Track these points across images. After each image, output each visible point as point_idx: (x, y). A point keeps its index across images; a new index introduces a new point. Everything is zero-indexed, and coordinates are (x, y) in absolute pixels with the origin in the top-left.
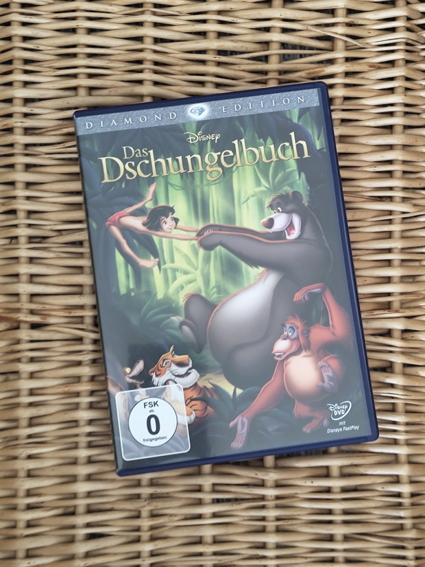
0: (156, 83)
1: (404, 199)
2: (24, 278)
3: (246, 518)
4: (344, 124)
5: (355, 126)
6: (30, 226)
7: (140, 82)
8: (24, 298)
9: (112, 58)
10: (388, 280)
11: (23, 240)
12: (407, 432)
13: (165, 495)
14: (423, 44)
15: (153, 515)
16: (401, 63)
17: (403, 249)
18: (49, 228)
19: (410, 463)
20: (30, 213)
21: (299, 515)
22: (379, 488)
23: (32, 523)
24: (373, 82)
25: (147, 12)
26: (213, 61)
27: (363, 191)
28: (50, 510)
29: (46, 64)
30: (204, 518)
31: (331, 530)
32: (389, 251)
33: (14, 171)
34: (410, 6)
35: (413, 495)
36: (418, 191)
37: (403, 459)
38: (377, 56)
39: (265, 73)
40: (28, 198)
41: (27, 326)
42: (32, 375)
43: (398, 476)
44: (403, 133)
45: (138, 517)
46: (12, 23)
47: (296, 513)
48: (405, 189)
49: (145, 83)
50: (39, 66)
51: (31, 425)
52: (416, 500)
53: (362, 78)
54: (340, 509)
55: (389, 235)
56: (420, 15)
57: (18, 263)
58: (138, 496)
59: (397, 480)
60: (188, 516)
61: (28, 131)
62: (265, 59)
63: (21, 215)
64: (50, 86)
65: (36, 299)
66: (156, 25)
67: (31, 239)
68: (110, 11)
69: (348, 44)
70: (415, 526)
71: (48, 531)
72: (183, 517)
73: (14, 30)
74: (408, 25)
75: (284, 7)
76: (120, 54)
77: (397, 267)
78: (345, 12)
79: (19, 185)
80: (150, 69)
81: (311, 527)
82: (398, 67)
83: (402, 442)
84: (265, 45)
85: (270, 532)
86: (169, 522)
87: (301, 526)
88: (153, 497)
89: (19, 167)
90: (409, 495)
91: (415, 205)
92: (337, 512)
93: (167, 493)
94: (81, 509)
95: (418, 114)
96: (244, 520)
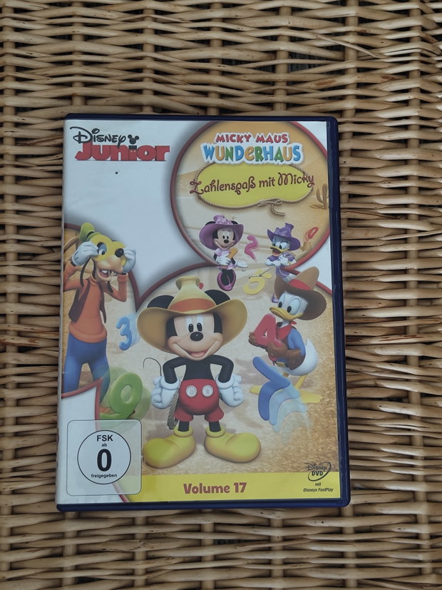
0: (156, 93)
1: (420, 217)
2: (12, 298)
3: (250, 562)
4: (356, 137)
5: (368, 139)
6: (19, 241)
7: (139, 91)
8: (11, 319)
9: (110, 66)
10: (403, 303)
11: (11, 257)
12: (425, 467)
13: (162, 536)
14: (438, 56)
15: (149, 558)
16: (416, 74)
17: (419, 270)
18: (39, 244)
19: (429, 501)
20: (19, 228)
21: (308, 558)
22: (396, 530)
23: (15, 565)
24: (387, 94)
25: (147, 18)
26: (217, 70)
27: (376, 209)
28: (35, 551)
29: (39, 72)
30: (205, 561)
31: (343, 575)
32: (405, 272)
33: (4, 183)
34: (425, 15)
35: (432, 537)
36: (435, 209)
37: (421, 497)
38: (390, 67)
39: (273, 83)
40: (18, 212)
41: (14, 349)
42: (18, 403)
43: (415, 515)
44: (419, 147)
45: (132, 559)
46: (4, 29)
47: (304, 557)
48: (421, 206)
49: (145, 92)
50: (32, 73)
51: (16, 457)
52: (435, 541)
53: (375, 90)
54: (353, 552)
55: (404, 255)
56: (435, 26)
57: (6, 281)
58: (132, 536)
59: (414, 520)
60: (187, 559)
61: (18, 141)
62: (273, 69)
63: (10, 229)
64: (43, 94)
65: (23, 320)
66: (157, 32)
67: (20, 256)
68: (108, 17)
69: (360, 55)
70: (434, 571)
71: (33, 575)
72: (182, 560)
73: (6, 35)
74: (423, 35)
75: (292, 15)
76: (118, 62)
77: (414, 288)
78: (356, 21)
79: (9, 199)
80: (150, 78)
81: (322, 572)
82: (413, 78)
83: (420, 479)
84: (272, 55)
85: (276, 577)
86: (166, 565)
87: (310, 571)
88: (148, 537)
89: (8, 179)
90: (428, 537)
91: (432, 224)
92: (350, 555)
93: (164, 533)
94: (70, 550)
95: (435, 128)
96: (248, 564)
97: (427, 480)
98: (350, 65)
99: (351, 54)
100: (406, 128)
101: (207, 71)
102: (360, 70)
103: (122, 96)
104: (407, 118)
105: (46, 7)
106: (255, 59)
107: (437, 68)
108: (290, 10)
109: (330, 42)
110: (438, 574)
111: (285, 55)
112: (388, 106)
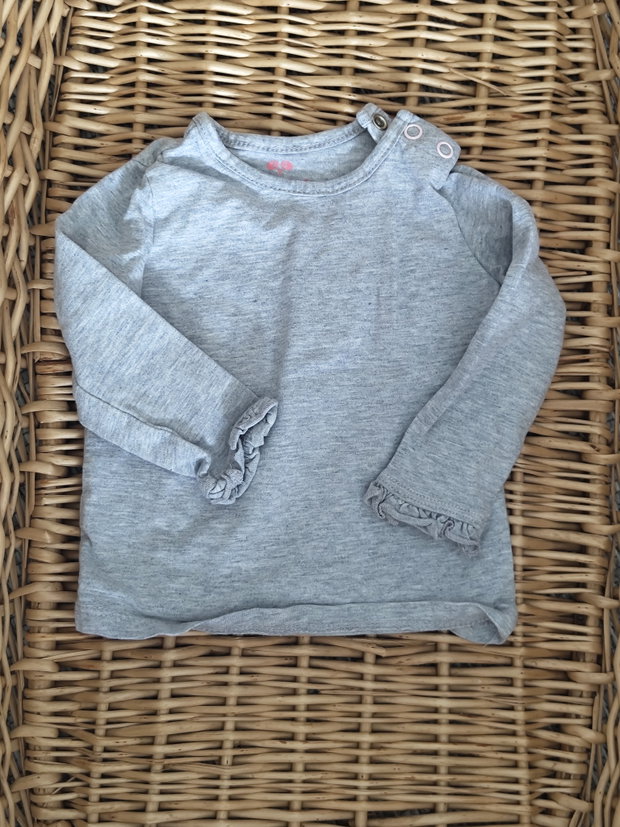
97: (524, 513)
98: (482, 100)
99: (483, 91)
100: (532, 168)
101: (337, 100)
102: (490, 107)
103: (250, 119)
104: (534, 158)
105: (180, 23)
106: (387, 89)
107: (567, 109)
108: (424, 42)
109: (463, 76)
110: (527, 604)
111: (416, 87)
112: (515, 145)
